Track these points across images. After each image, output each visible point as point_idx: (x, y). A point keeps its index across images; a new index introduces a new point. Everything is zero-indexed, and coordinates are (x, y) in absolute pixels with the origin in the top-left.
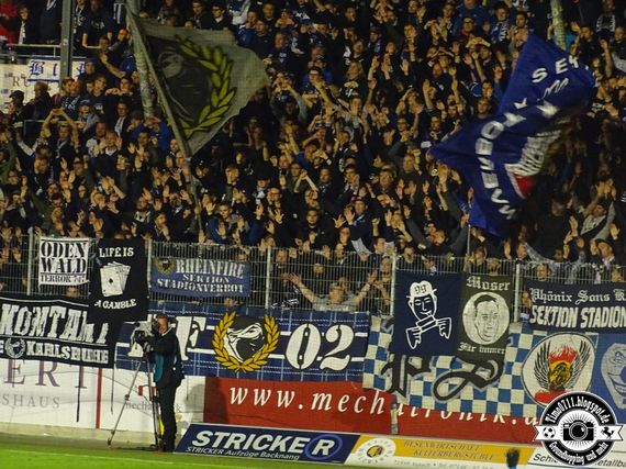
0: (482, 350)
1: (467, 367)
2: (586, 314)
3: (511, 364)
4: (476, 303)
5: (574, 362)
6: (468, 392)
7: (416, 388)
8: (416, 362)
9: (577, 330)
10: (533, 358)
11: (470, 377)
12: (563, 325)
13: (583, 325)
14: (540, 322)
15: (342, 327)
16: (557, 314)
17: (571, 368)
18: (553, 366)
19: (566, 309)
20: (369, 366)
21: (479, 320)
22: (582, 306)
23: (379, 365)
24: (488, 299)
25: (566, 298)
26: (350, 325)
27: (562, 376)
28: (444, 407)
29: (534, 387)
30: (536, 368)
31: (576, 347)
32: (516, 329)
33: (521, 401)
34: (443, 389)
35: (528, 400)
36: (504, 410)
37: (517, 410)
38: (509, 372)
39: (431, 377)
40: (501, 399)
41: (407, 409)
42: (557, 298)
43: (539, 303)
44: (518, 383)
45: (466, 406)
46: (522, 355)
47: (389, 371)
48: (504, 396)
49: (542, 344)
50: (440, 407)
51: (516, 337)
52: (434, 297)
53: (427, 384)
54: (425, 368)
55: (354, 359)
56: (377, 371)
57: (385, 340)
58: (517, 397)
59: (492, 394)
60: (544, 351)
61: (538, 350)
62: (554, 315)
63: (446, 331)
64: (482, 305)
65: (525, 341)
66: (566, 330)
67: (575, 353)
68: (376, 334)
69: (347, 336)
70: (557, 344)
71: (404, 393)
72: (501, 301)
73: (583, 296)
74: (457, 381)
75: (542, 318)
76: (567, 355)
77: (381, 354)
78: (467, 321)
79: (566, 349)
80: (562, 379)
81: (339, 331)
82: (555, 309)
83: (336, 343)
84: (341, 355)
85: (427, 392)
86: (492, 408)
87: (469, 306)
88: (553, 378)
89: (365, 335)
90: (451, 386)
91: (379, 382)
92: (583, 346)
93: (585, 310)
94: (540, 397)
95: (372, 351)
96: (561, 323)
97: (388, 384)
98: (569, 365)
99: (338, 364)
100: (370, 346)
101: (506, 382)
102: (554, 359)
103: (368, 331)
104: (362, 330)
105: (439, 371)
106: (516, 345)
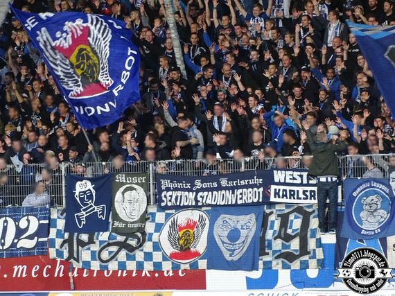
0: (130, 226)
1: (120, 238)
2: (201, 197)
3: (151, 235)
4: (123, 193)
5: (195, 229)
6: (122, 255)
7: (85, 255)
8: (85, 237)
9: (196, 207)
10: (166, 229)
11: (123, 245)
12: (186, 204)
13: (200, 204)
14: (169, 204)
15: (30, 218)
16: (181, 196)
17: (194, 234)
18: (181, 233)
19: (186, 193)
20: (52, 243)
21: (126, 204)
22: (198, 191)
23: (59, 241)
24: (131, 189)
25: (186, 186)
26: (36, 216)
27: (188, 240)
28: (106, 268)
29: (169, 249)
30: (169, 236)
31: (196, 219)
32: (153, 209)
33: (160, 260)
34: (105, 255)
35: (165, 259)
36: (148, 267)
37: (158, 266)
38: (150, 240)
39: (95, 247)
40: (146, 260)
41: (80, 271)
42: (180, 185)
43: (168, 189)
44: (157, 247)
45: (122, 266)
46: (159, 228)
47: (66, 245)
48: (148, 256)
49: (172, 219)
50: (103, 268)
51: (153, 215)
52: (93, 190)
53: (93, 253)
54: (91, 241)
55: (40, 240)
56: (57, 246)
57: (61, 224)
58: (158, 257)
59: (140, 256)
60: (174, 223)
61: (169, 223)
62: (179, 198)
63: (102, 214)
64: (127, 194)
65: (160, 217)
66: (187, 207)
67: (195, 223)
68: (55, 220)
69: (34, 224)
70: (183, 217)
71: (77, 260)
72: (141, 190)
73: (198, 184)
74: (114, 249)
75: (170, 201)
76: (190, 225)
77: (59, 234)
78: (118, 207)
79: (189, 220)
80: (188, 242)
81: (28, 220)
82: (179, 193)
83: (27, 229)
84: (30, 237)
85: (93, 258)
86: (140, 266)
87: (118, 196)
88: (181, 242)
89: (47, 222)
90: (110, 253)
91: (60, 254)
92: (201, 218)
93: (200, 194)
94: (173, 256)
95: (53, 232)
96: (184, 203)
97: (66, 255)
98: (192, 232)
99: (29, 244)
100: (51, 229)
101: (148, 246)
102: (181, 229)
103: (49, 219)
104: (45, 219)
105: (101, 242)
106: (153, 221)
